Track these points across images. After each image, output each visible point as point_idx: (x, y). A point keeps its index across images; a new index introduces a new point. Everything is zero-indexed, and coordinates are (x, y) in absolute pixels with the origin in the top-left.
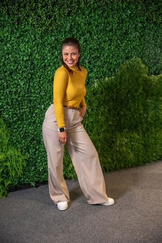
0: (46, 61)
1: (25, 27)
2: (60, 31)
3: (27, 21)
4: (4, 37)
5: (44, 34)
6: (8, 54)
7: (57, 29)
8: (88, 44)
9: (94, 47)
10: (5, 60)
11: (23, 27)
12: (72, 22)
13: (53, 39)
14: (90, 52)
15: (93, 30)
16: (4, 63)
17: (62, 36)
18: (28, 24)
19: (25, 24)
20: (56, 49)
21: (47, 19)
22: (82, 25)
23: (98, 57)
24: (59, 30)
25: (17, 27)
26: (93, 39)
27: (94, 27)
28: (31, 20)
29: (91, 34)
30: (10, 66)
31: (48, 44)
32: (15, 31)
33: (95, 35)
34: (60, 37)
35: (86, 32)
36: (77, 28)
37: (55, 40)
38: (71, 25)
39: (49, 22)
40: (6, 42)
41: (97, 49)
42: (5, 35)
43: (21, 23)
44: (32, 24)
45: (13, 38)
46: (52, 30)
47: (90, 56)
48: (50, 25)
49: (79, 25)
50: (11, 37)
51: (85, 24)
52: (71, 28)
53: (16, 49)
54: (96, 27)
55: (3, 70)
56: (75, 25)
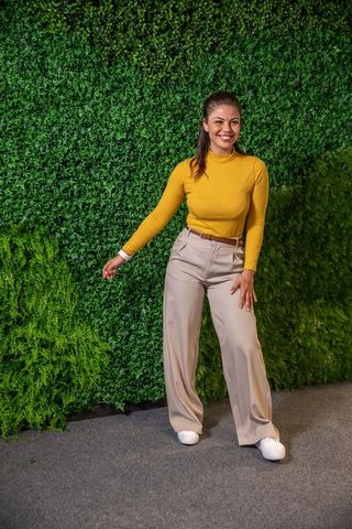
0: (162, 144)
1: (122, 71)
2: (193, 83)
3: (128, 59)
4: (80, 90)
5: (161, 87)
6: (86, 126)
7: (187, 78)
8: (248, 113)
9: (261, 119)
10: (78, 139)
11: (118, 71)
12: (218, 65)
13: (178, 98)
14: (252, 129)
15: (260, 84)
16: (77, 144)
17: (196, 94)
18: (130, 65)
19: (124, 66)
20: (182, 119)
21: (168, 58)
22: (239, 72)
23: (268, 142)
24: (191, 80)
25: (106, 71)
26: (259, 103)
27: (263, 79)
28: (137, 57)
29: (255, 92)
30: (88, 150)
31: (167, 110)
32: (102, 78)
33: (264, 95)
34: (192, 95)
35: (246, 87)
36: (227, 79)
37: (183, 100)
38: (216, 72)
39: (173, 64)
40: (83, 101)
41: (268, 125)
42: (83, 86)
43: (116, 64)
44: (136, 66)
45: (96, 94)
46: (176, 81)
47: (252, 138)
48: (174, 69)
49: (231, 71)
50: (93, 92)
51: (245, 71)
52: (216, 78)
53: (102, 116)
54: (267, 78)
55: (73, 159)
56: (224, 71)
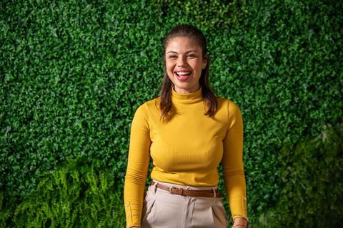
0: (217, 83)
1: (177, 20)
2: (249, 26)
3: (181, 9)
4: (136, 39)
5: (215, 32)
6: (141, 70)
7: (242, 23)
8: (310, 52)
9: (323, 56)
10: (134, 82)
11: (172, 20)
12: (275, 8)
13: (233, 40)
14: (313, 67)
15: (323, 23)
16: (132, 86)
17: (252, 37)
18: (183, 14)
19: (178, 15)
20: (238, 59)
21: (221, 5)
22: (298, 12)
23: (333, 78)
24: (246, 23)
25: (161, 20)
26: (322, 41)
27: (326, 18)
28: (189, 7)
29: (317, 30)
30: (143, 92)
31: (222, 52)
32: (158, 27)
33: (327, 33)
34: (247, 37)
35: (306, 26)
36: (286, 21)
37: (237, 43)
38: (273, 14)
39: (226, 11)
40: (140, 48)
41: (332, 62)
42: (138, 35)
43: (170, 14)
44: (190, 14)
45: (152, 42)
46: (231, 26)
47: (314, 74)
48: (228, 14)
49: (290, 13)
50: (148, 40)
51: (304, 12)
52: (273, 20)
53: (156, 60)
54: (330, 16)
55: (129, 99)
56: (282, 13)
